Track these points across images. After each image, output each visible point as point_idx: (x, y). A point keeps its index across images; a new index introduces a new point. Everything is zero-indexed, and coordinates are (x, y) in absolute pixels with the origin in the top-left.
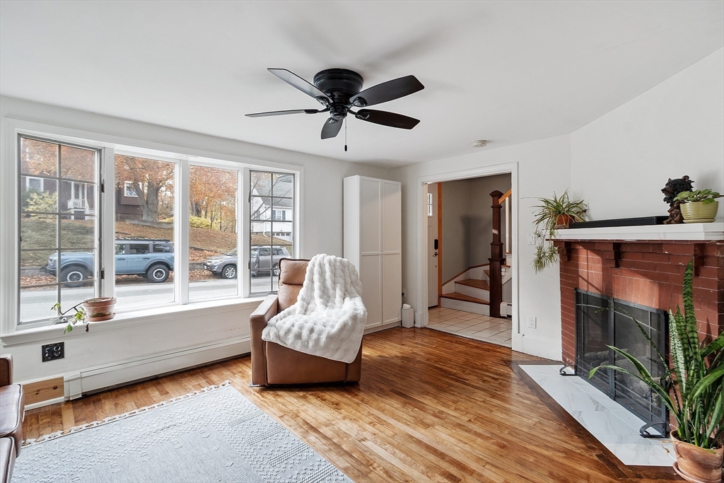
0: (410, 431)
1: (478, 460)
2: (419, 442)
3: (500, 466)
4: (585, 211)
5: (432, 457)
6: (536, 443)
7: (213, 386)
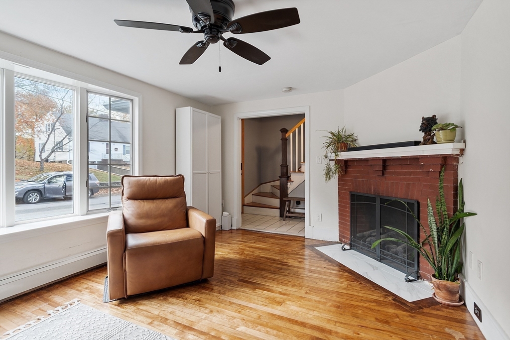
0: (269, 310)
1: (329, 321)
2: (281, 318)
3: (345, 322)
4: (355, 140)
5: (297, 328)
6: (356, 300)
7: (59, 308)
